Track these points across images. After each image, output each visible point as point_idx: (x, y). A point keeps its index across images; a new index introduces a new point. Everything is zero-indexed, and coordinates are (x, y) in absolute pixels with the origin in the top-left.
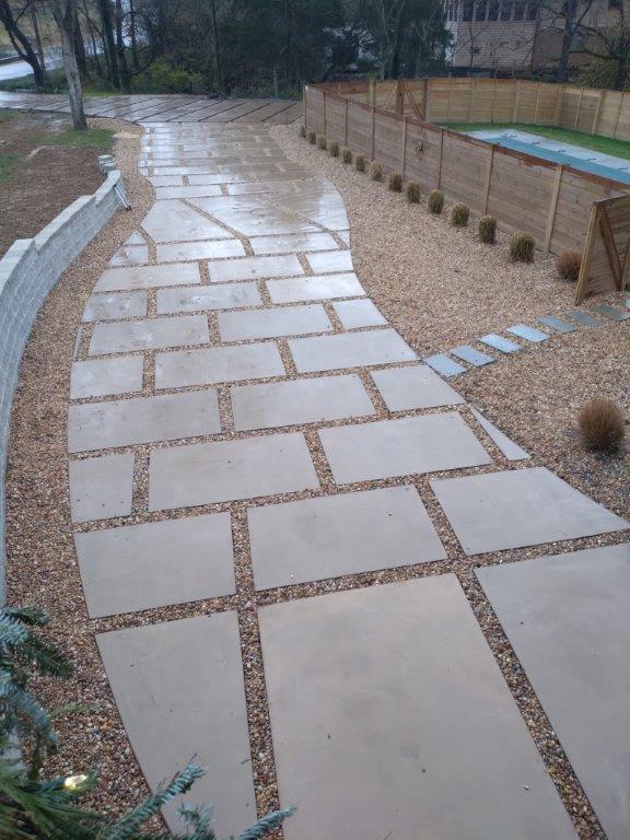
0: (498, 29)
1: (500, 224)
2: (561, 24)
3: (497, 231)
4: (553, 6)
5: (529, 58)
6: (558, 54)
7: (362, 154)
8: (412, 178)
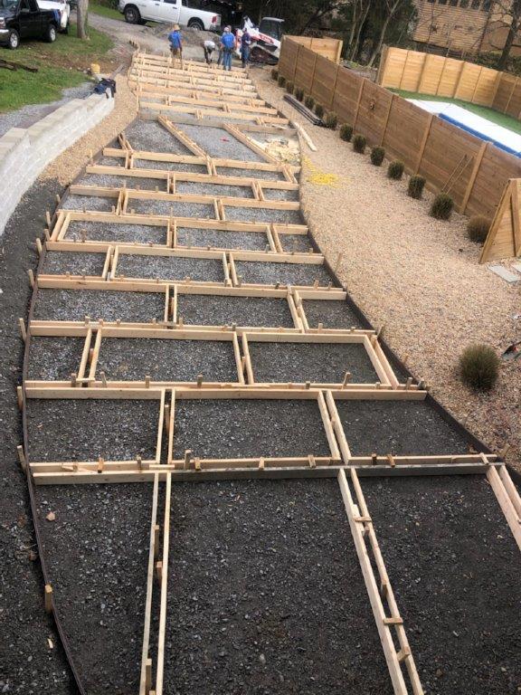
0: (455, 14)
1: (429, 183)
2: (508, 20)
3: (424, 189)
4: (504, 4)
5: (478, 44)
6: (502, 44)
7: (322, 105)
8: (362, 132)
